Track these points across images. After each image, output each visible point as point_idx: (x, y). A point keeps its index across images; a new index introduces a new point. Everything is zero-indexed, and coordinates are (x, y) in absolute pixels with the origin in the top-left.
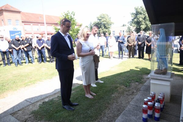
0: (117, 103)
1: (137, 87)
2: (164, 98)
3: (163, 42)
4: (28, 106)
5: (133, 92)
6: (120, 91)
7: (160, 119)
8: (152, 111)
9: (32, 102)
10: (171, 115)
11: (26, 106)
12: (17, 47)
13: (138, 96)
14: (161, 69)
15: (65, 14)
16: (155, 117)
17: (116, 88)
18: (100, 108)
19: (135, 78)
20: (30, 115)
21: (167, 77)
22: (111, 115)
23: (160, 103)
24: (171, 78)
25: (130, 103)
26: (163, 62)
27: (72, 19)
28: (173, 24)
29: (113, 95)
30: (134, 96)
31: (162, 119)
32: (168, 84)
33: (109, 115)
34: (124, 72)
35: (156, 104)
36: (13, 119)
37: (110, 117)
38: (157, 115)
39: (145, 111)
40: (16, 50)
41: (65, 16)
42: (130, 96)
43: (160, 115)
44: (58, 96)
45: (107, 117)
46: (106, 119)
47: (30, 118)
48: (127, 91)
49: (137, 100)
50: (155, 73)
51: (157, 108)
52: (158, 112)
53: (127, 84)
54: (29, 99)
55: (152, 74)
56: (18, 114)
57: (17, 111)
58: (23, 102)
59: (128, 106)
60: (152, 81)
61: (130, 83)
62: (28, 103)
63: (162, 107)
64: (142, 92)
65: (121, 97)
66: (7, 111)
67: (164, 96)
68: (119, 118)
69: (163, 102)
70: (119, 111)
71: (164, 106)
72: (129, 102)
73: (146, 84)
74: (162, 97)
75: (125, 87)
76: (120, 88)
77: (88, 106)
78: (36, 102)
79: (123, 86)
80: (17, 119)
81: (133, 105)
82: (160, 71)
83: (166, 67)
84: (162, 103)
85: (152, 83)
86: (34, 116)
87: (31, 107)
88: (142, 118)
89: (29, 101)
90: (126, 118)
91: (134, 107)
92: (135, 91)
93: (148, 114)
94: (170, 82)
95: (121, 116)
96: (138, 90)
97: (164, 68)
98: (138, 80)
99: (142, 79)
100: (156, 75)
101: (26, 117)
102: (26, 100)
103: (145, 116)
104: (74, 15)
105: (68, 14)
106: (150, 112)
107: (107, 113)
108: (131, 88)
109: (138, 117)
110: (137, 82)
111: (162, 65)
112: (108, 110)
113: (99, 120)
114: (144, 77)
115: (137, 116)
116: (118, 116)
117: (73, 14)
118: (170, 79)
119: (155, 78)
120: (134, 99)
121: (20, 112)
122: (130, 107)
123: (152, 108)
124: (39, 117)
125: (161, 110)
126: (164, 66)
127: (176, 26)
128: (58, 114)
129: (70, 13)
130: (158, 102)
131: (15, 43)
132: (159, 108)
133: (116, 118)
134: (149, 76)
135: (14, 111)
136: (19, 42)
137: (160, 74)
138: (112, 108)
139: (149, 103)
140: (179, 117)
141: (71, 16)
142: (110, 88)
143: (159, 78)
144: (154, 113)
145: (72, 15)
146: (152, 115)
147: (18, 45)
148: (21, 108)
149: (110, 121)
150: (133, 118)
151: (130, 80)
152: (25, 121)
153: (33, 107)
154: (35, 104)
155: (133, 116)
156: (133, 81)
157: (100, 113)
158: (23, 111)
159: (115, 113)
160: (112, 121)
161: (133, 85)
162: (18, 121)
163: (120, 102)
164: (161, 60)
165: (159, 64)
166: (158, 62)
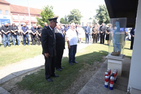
0: (83, 76)
1: (98, 65)
2: (117, 73)
3: (118, 32)
4: (14, 78)
5: (95, 69)
6: (85, 67)
7: (113, 88)
8: (108, 82)
9: (17, 75)
10: (121, 85)
11: (12, 78)
12: (6, 32)
13: (98, 72)
14: (116, 52)
15: (46, 8)
16: (110, 87)
17: (82, 65)
18: (70, 80)
19: (97, 58)
20: (15, 85)
21: (120, 58)
22: (77, 85)
23: (114, 77)
24: (123, 58)
25: (93, 77)
26: (118, 47)
27: (51, 11)
28: (126, 18)
29: (80, 71)
30: (95, 71)
31: (115, 88)
32: (120, 63)
33: (76, 86)
34: (89, 54)
35: (111, 78)
36: (1, 88)
37: (77, 87)
40: (5, 35)
41: (45, 9)
42: (93, 71)
43: (114, 86)
44: (38, 71)
45: (75, 87)
47: (15, 87)
48: (90, 68)
49: (98, 74)
50: (112, 55)
51: (112, 80)
52: (112, 84)
53: (91, 62)
54: (15, 73)
55: (109, 55)
56: (5, 85)
57: (4, 83)
58: (10, 75)
59: (91, 79)
60: (109, 61)
61: (93, 62)
62: (14, 76)
63: (115, 79)
64: (102, 69)
65: (86, 72)
67: (117, 71)
68: (84, 87)
69: (116, 76)
70: (84, 82)
71: (116, 79)
72: (92, 76)
73: (104, 63)
74: (115, 73)
75: (89, 65)
76: (86, 66)
77: (61, 79)
78: (20, 75)
80: (4, 88)
81: (94, 78)
83: (119, 50)
86: (18, 86)
87: (16, 79)
89: (15, 74)
90: (89, 88)
91: (95, 80)
92: (96, 68)
93: (105, 85)
94: (121, 61)
95: (85, 86)
96: (99, 67)
97: (118, 51)
98: (99, 60)
99: (102, 59)
100: (112, 56)
101: (11, 87)
102: (12, 74)
104: (52, 9)
105: (48, 8)
106: (106, 83)
107: (75, 84)
108: (93, 66)
109: (98, 87)
110: (98, 61)
111: (117, 49)
112: (76, 82)
113: (68, 89)
114: (104, 58)
115: (97, 86)
116: (83, 86)
117: (52, 7)
118: (123, 60)
119: (111, 58)
120: (96, 74)
121: (7, 83)
123: (108, 80)
124: (22, 87)
125: (115, 82)
126: (118, 50)
127: (128, 20)
129: (49, 7)
130: (113, 76)
133: (81, 88)
134: (107, 57)
135: (2, 83)
136: (8, 28)
138: (79, 80)
139: (106, 77)
140: (127, 87)
141: (50, 10)
142: (78, 65)
143: (114, 58)
144: (109, 84)
145: (51, 9)
146: (108, 86)
147: (6, 30)
148: (8, 80)
149: (77, 90)
150: (94, 88)
151: (93, 60)
152: (11, 91)
153: (17, 80)
154: (20, 77)
155: (94, 86)
156: (95, 60)
157: (70, 84)
158: (10, 83)
159: (81, 84)
160: (78, 90)
161: (95, 63)
162: (5, 90)
163: (85, 76)
164: (116, 45)
165: (114, 48)
166: (114, 46)
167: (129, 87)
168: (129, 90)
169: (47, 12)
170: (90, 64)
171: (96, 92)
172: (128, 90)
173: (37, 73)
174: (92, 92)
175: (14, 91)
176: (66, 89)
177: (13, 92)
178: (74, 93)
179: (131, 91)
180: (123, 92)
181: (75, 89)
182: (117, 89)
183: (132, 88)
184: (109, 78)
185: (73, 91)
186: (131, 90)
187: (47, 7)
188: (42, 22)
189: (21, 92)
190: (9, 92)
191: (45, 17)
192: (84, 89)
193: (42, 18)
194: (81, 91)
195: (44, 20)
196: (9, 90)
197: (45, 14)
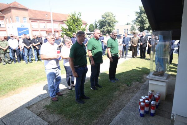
0: (119, 100)
1: (137, 86)
2: (159, 97)
4: (41, 101)
5: (133, 91)
6: (122, 89)
7: (155, 115)
8: (148, 108)
9: (44, 97)
10: (165, 111)
11: (39, 101)
12: (28, 46)
13: (137, 95)
14: (158, 71)
15: (72, 15)
16: (151, 113)
17: (118, 87)
18: (104, 105)
19: (136, 77)
20: (43, 109)
21: (163, 78)
22: (113, 110)
23: (156, 101)
24: (167, 79)
25: (131, 100)
26: (161, 65)
27: (79, 19)
28: (171, 31)
29: (115, 93)
30: (134, 94)
32: (164, 84)
33: (111, 111)
34: (126, 72)
35: (152, 102)
36: (29, 111)
37: (112, 112)
38: (152, 111)
39: (143, 108)
40: (27, 49)
41: (72, 16)
42: (131, 94)
43: (155, 112)
44: (67, 93)
45: (110, 112)
46: (109, 113)
47: (43, 111)
48: (128, 90)
49: (137, 98)
50: (153, 74)
51: (153, 105)
52: (153, 109)
53: (129, 83)
54: (41, 95)
55: (151, 75)
56: (33, 108)
57: (31, 105)
59: (129, 103)
60: (150, 82)
61: (131, 82)
62: (41, 99)
63: (157, 104)
64: (142, 91)
65: (123, 95)
66: (24, 105)
67: (160, 95)
68: (120, 113)
69: (159, 101)
70: (120, 107)
71: (159, 104)
72: (129, 100)
73: (145, 83)
75: (126, 86)
76: (122, 87)
77: (93, 102)
78: (48, 97)
79: (124, 85)
80: (32, 112)
81: (132, 102)
82: (158, 73)
84: (158, 101)
85: (150, 84)
86: (47, 109)
87: (43, 102)
88: (140, 114)
89: (42, 97)
90: (126, 113)
91: (133, 104)
92: (135, 90)
93: (145, 111)
94: (166, 83)
95: (121, 111)
96: (138, 89)
97: (161, 70)
98: (138, 80)
99: (142, 78)
100: (154, 76)
101: (40, 110)
102: (38, 96)
103: (142, 112)
104: (80, 15)
105: (75, 15)
106: (146, 109)
107: (109, 108)
108: (132, 87)
109: (136, 112)
110: (138, 81)
111: (160, 68)
112: (111, 106)
113: (103, 114)
114: (144, 77)
115: (135, 111)
116: (119, 111)
117: (79, 14)
118: (166, 81)
120: (134, 97)
121: (34, 106)
123: (149, 105)
124: (51, 110)
125: (157, 107)
126: (161, 69)
128: (67, 109)
129: (77, 14)
130: (154, 100)
131: (26, 42)
132: (154, 105)
133: (117, 113)
134: (148, 77)
135: (29, 105)
136: (30, 41)
137: (158, 75)
138: (114, 105)
139: (146, 101)
141: (78, 17)
142: (113, 86)
143: (157, 79)
144: (150, 109)
145: (79, 16)
146: (148, 111)
147: (29, 44)
148: (35, 102)
149: (112, 116)
150: (132, 113)
151: (131, 80)
152: (40, 114)
153: (45, 102)
154: (47, 99)
155: (132, 111)
156: (134, 81)
157: (104, 109)
158: (37, 106)
159: (117, 109)
160: (114, 115)
161: (134, 84)
162: (33, 114)
163: (121, 100)
165: (157, 66)
166: (156, 64)
167: (173, 114)
168: (173, 116)
169: (74, 20)
170: (128, 85)
171: (135, 118)
172: (172, 118)
173: (66, 96)
174: (130, 118)
175: (43, 114)
176: (100, 115)
177: (42, 116)
178: (109, 118)
179: (175, 119)
180: (166, 119)
181: (110, 115)
182: (160, 115)
183: (176, 114)
184: (150, 103)
185: (108, 116)
186: (175, 117)
188: (69, 32)
189: (51, 117)
190: (38, 115)
191: (71, 27)
192: (120, 114)
193: (68, 28)
194: (116, 117)
195: (70, 30)
196: (38, 113)
197: (72, 23)
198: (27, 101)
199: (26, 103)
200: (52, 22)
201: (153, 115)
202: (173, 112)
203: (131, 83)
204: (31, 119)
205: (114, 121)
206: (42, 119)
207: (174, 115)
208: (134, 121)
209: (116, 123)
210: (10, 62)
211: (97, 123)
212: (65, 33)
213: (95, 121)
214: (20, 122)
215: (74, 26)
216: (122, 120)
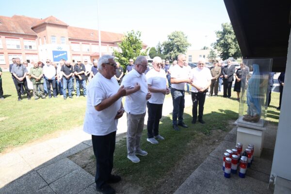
0: (194, 153)
1: (219, 135)
2: (252, 151)
4: (86, 149)
5: (214, 142)
6: (198, 139)
7: (246, 176)
8: (237, 165)
9: (90, 145)
10: (260, 172)
11: (83, 149)
12: (67, 74)
13: (220, 147)
14: (251, 115)
15: (129, 35)
16: (240, 173)
17: (192, 135)
18: (172, 158)
19: (217, 123)
20: (90, 160)
21: (259, 125)
23: (247, 156)
24: (264, 127)
25: (210, 154)
26: (255, 106)
27: (138, 40)
28: (271, 60)
29: (189, 144)
30: (215, 146)
32: (259, 134)
33: (183, 167)
36: (71, 162)
37: (185, 169)
38: (242, 171)
39: (228, 165)
40: (67, 79)
41: (128, 36)
42: (211, 146)
43: (246, 171)
44: (121, 140)
45: (182, 169)
46: (180, 171)
47: (90, 163)
48: (206, 140)
49: (219, 152)
50: (244, 119)
51: (243, 162)
52: (244, 168)
53: (207, 131)
54: (87, 141)
55: (240, 120)
56: (76, 158)
57: (74, 154)
58: (80, 144)
59: (207, 159)
60: (239, 130)
61: (211, 129)
62: (86, 146)
63: (250, 161)
64: (226, 142)
65: (199, 147)
66: (64, 153)
67: (253, 148)
68: (195, 171)
69: (252, 156)
70: (195, 162)
71: (252, 161)
72: (208, 154)
73: (231, 132)
74: (250, 150)
75: (204, 135)
76: (198, 135)
79: (201, 134)
80: (75, 163)
81: (213, 157)
82: (251, 117)
83: (258, 113)
84: (250, 157)
85: (240, 132)
86: (94, 161)
87: (89, 151)
88: (224, 173)
90: (205, 172)
91: (214, 160)
92: (217, 141)
93: (231, 170)
94: (262, 132)
95: (198, 169)
96: (221, 139)
97: (255, 114)
99: (226, 125)
100: (245, 122)
101: (85, 162)
102: (83, 142)
103: (227, 171)
104: (140, 35)
106: (234, 167)
107: (181, 164)
108: (211, 137)
109: (219, 172)
110: (220, 128)
111: (254, 110)
112: (183, 161)
113: (171, 171)
114: (230, 123)
115: (218, 170)
116: (194, 168)
117: (139, 34)
118: (263, 129)
119: (243, 125)
120: (215, 150)
121: (77, 155)
122: (209, 160)
123: (237, 161)
125: (248, 165)
126: (255, 112)
128: (122, 161)
129: (135, 33)
130: (245, 156)
131: (65, 70)
132: (245, 162)
133: (191, 171)
134: (236, 122)
136: (71, 69)
137: (250, 121)
138: (187, 160)
139: (234, 156)
140: (270, 175)
141: (136, 37)
142: (185, 134)
143: (249, 126)
144: (238, 169)
145: (138, 36)
146: (236, 170)
147: (68, 72)
148: (78, 151)
149: (184, 174)
150: (213, 172)
151: (211, 126)
152: (85, 167)
155: (213, 170)
156: (214, 128)
157: (173, 164)
158: (81, 155)
159: (191, 165)
160: (187, 174)
161: (215, 132)
162: (76, 165)
163: (197, 153)
164: (252, 103)
165: (249, 108)
166: (248, 105)
167: (273, 175)
168: (273, 179)
169: (130, 42)
170: (206, 134)
171: (217, 179)
172: (271, 180)
173: (120, 144)
174: (210, 179)
175: (90, 167)
176: (167, 172)
177: (89, 169)
178: (180, 177)
180: (262, 182)
181: (181, 173)
182: (253, 177)
183: (277, 176)
184: (239, 159)
185: (178, 174)
186: (275, 181)
187: (132, 34)
188: (123, 58)
190: (83, 168)
191: (127, 51)
192: (196, 173)
193: (122, 52)
194: (191, 176)
195: (125, 55)
196: (83, 165)
197: (128, 45)
198: (68, 149)
199: (67, 151)
200: (100, 43)
201: (243, 176)
202: (273, 173)
203: (211, 131)
204: (74, 172)
205: (188, 181)
206: (88, 173)
207: (275, 177)
208: (216, 182)
209: (190, 184)
210: (44, 96)
211: (164, 182)
212: (118, 58)
213: (161, 180)
214: (60, 175)
215: (131, 49)
216: (199, 181)
